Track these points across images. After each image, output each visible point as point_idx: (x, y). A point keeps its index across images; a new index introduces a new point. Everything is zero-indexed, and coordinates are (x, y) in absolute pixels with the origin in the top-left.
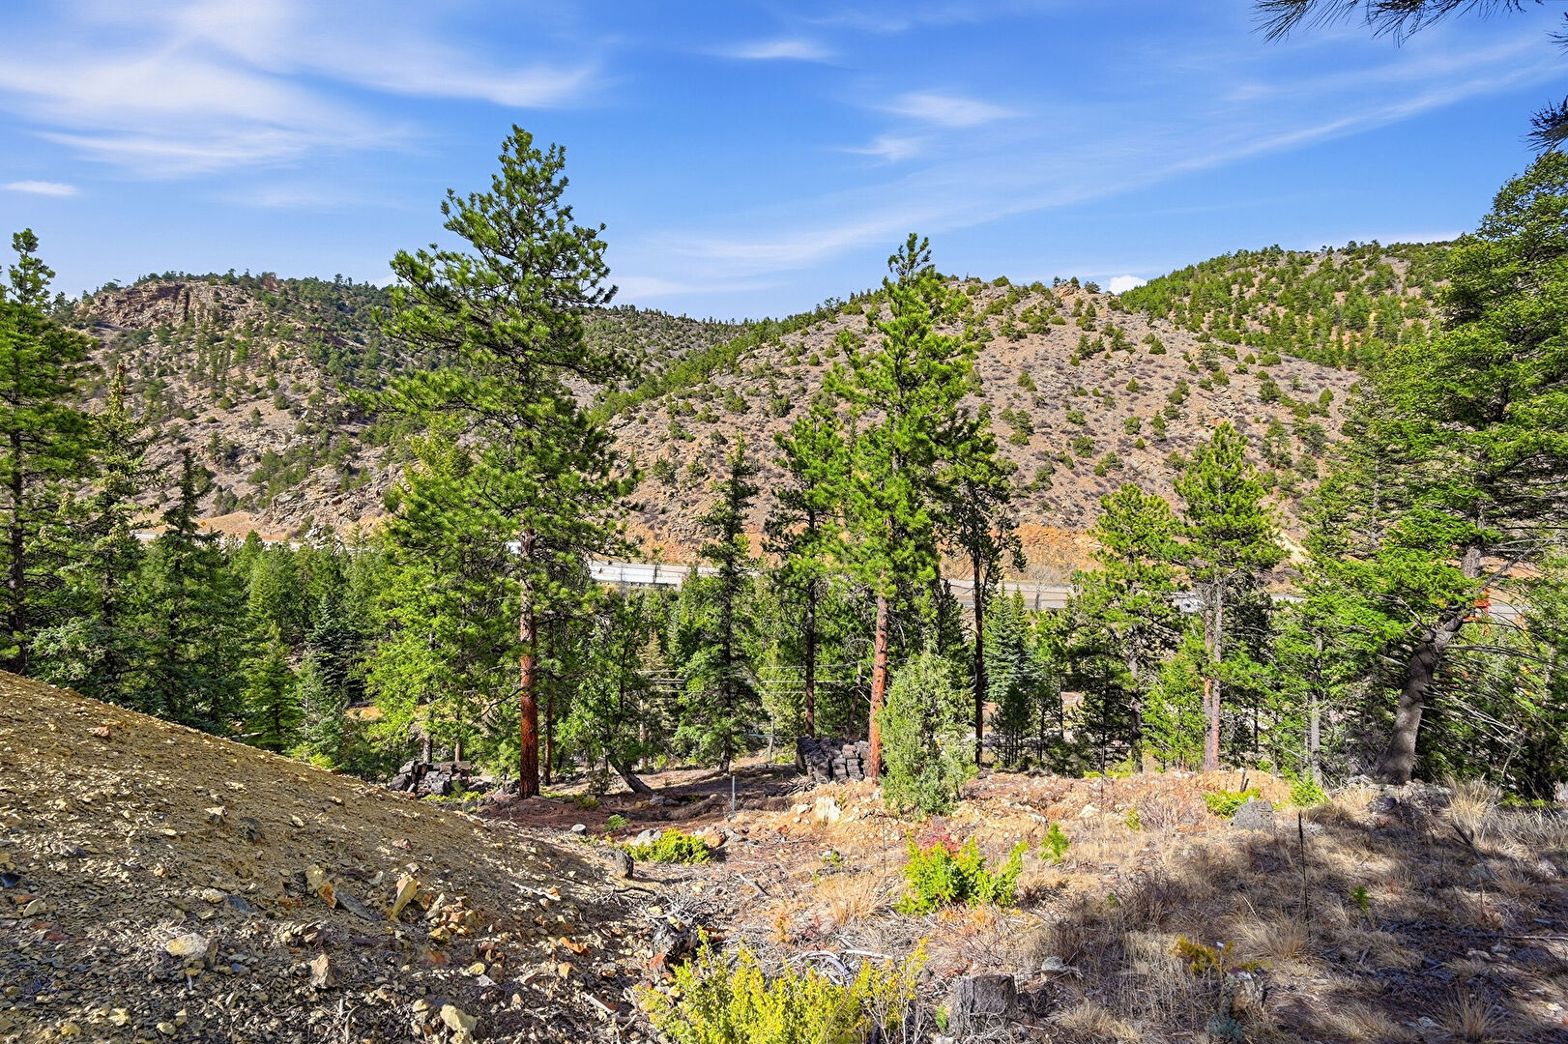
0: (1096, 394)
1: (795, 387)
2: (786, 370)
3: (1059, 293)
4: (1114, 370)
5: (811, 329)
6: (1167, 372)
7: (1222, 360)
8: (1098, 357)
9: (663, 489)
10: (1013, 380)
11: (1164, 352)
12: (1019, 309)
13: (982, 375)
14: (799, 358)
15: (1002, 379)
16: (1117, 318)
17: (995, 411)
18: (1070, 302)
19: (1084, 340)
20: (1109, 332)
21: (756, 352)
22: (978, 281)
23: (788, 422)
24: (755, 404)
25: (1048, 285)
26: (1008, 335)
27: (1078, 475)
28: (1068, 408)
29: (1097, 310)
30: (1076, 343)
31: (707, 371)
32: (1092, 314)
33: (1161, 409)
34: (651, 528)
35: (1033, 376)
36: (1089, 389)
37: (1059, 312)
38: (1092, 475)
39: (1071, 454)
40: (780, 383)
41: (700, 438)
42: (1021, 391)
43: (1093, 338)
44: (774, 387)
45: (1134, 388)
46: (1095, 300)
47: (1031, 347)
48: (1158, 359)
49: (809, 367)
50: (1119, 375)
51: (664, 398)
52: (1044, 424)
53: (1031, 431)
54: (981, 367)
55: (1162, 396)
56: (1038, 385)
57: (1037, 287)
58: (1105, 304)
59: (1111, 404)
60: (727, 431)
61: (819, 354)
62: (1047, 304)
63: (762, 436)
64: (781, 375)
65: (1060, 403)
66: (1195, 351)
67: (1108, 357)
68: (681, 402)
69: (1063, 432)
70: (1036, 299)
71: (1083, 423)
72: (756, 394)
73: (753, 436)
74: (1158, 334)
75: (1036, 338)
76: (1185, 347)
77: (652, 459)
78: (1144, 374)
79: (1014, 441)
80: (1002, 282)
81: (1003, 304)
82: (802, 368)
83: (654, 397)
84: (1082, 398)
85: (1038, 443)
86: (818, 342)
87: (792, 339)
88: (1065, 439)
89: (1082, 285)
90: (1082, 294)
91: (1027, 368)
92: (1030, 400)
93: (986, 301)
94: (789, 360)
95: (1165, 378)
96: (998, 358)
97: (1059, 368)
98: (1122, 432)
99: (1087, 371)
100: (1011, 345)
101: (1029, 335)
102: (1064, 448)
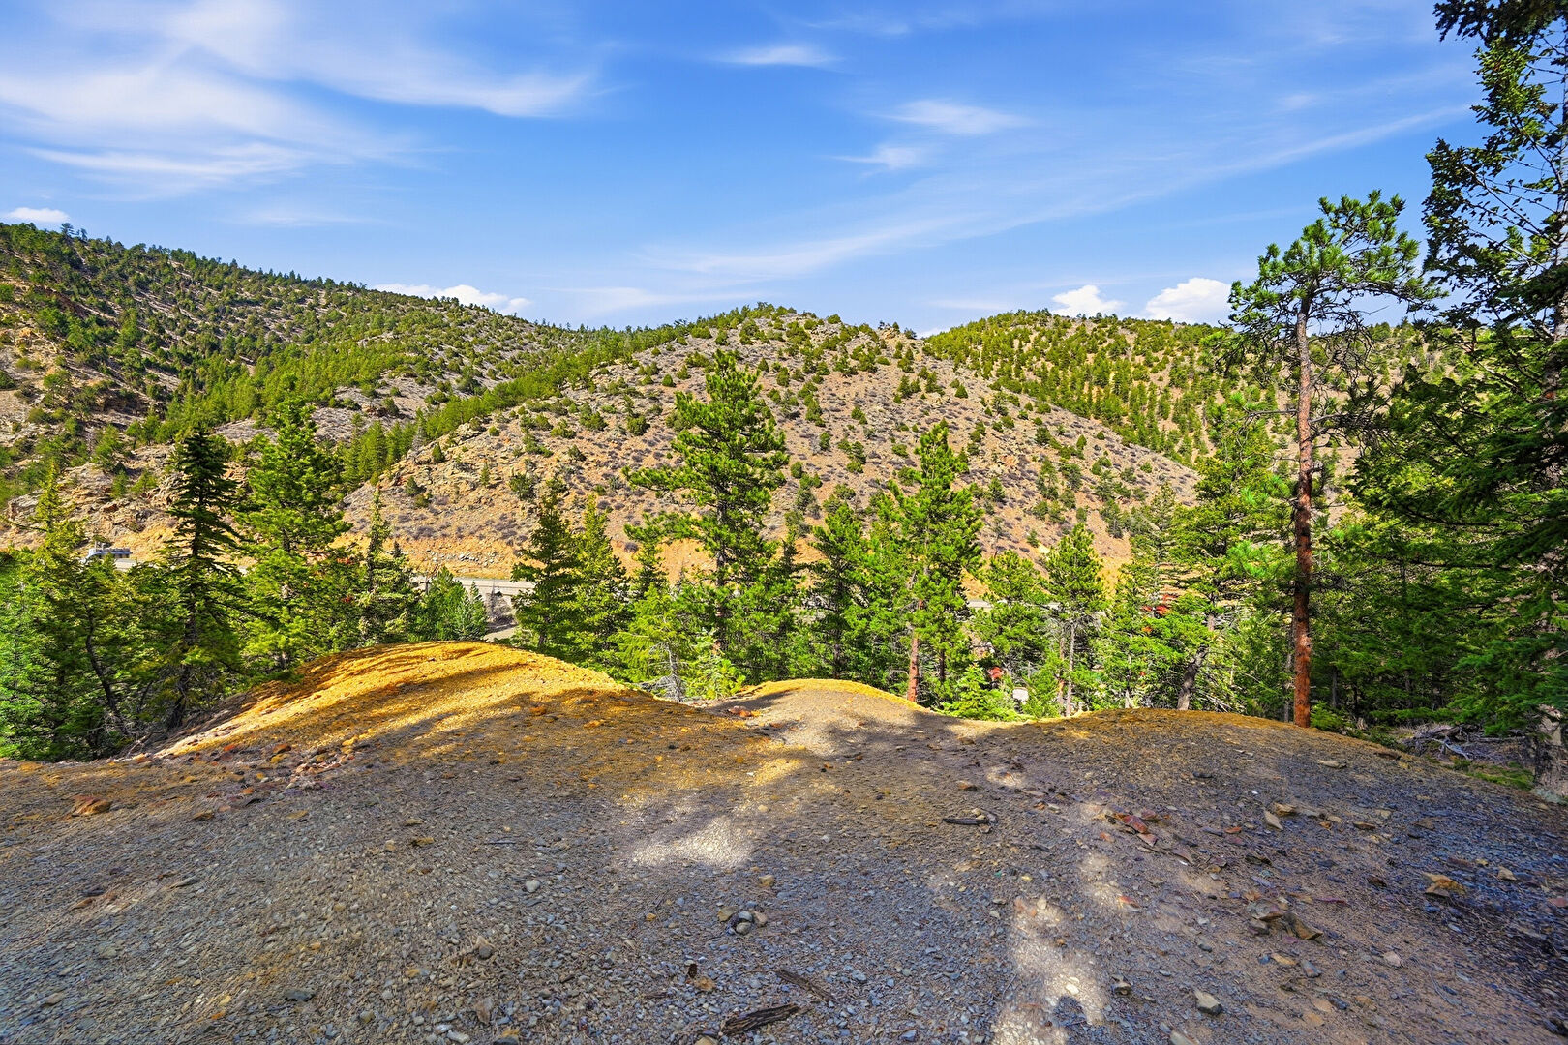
0: (915, 430)
1: (651, 407)
2: (641, 389)
3: (884, 335)
4: (928, 409)
5: (662, 348)
6: (968, 414)
7: (1009, 406)
8: (915, 398)
9: (520, 504)
10: (847, 412)
11: (966, 396)
12: (851, 347)
13: (822, 406)
14: (653, 378)
15: (838, 411)
16: (930, 363)
17: (833, 441)
18: (892, 343)
19: (905, 381)
20: (924, 375)
21: (609, 368)
22: (814, 316)
23: (644, 441)
24: (611, 421)
25: (874, 327)
26: (842, 371)
28: (893, 441)
29: (914, 354)
30: (898, 383)
31: (558, 384)
32: (910, 357)
33: (966, 446)
34: (510, 543)
35: (864, 411)
36: (909, 425)
37: (884, 352)
39: (897, 482)
40: (636, 401)
41: (558, 453)
42: (855, 423)
43: (912, 378)
44: (630, 405)
45: (944, 426)
46: (913, 345)
47: (861, 384)
48: (962, 401)
49: (663, 388)
50: (933, 414)
51: (516, 409)
52: (874, 455)
53: (863, 460)
54: (820, 399)
55: (966, 434)
56: (868, 418)
57: (865, 328)
58: (920, 349)
60: (584, 447)
61: (672, 374)
62: (873, 345)
63: (620, 454)
64: (635, 394)
65: (887, 437)
66: (990, 396)
67: (923, 397)
68: (535, 416)
69: (890, 462)
70: (864, 339)
72: (612, 411)
73: (610, 453)
74: (963, 382)
75: (866, 374)
76: (982, 393)
77: (507, 472)
78: (952, 414)
79: (850, 469)
80: (835, 320)
81: (837, 341)
82: (656, 388)
83: (503, 408)
84: (905, 433)
85: (870, 471)
86: (671, 363)
87: (645, 357)
88: (891, 469)
89: (902, 330)
90: (901, 338)
91: (858, 403)
92: (862, 432)
93: (822, 337)
94: (642, 378)
95: (968, 419)
96: (834, 390)
97: (885, 404)
99: (907, 408)
100: (845, 380)
101: (860, 372)
102: (891, 476)
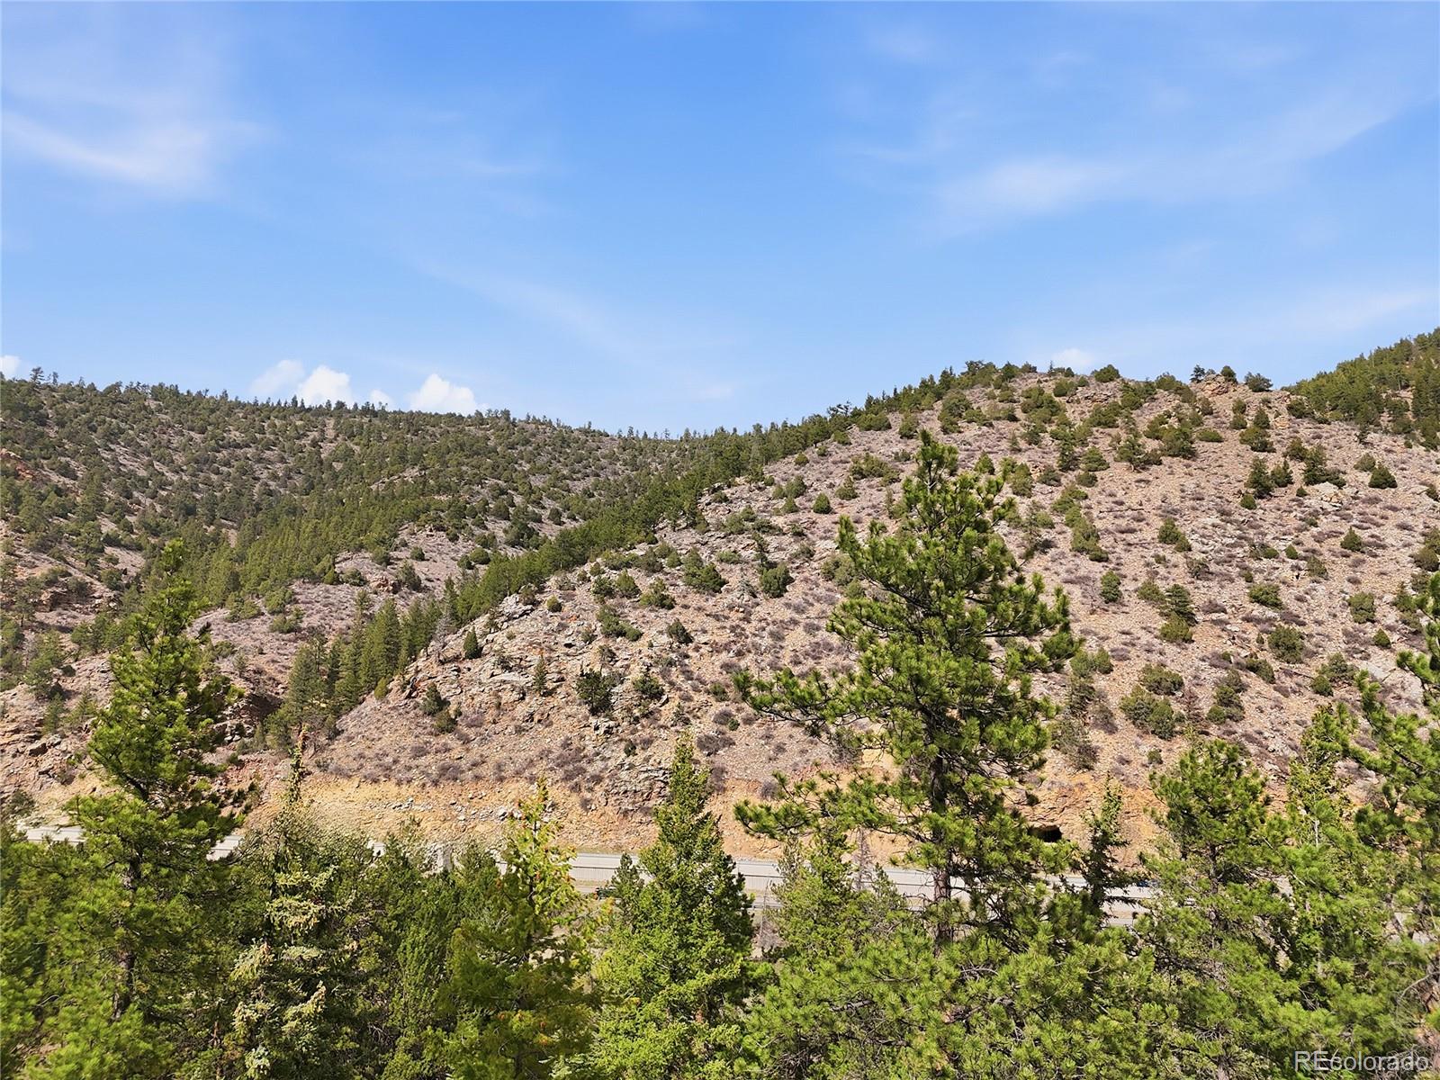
0: (1292, 555)
1: (796, 548)
2: (779, 521)
3: (1205, 391)
4: (1315, 514)
5: (811, 453)
6: (1404, 517)
8: (1284, 496)
9: (593, 720)
10: (1150, 533)
11: (1393, 485)
12: (1144, 419)
13: (1099, 524)
14: (797, 501)
15: (1132, 531)
16: (1305, 430)
17: (1127, 586)
18: (1224, 405)
19: (1258, 467)
20: (1297, 453)
21: (727, 492)
22: (1069, 373)
23: (788, 605)
24: (733, 576)
25: (1185, 378)
26: (1130, 461)
27: (1285, 693)
28: (1249, 579)
29: (1271, 417)
30: (1245, 473)
31: (649, 523)
32: (1262, 423)
33: (1407, 580)
34: (576, 788)
35: (1183, 527)
36: (1280, 546)
37: (1209, 422)
38: (1309, 693)
39: (1267, 656)
40: (772, 541)
41: (650, 633)
42: (1167, 551)
43: (1273, 462)
44: (762, 548)
45: (1353, 544)
46: (1266, 402)
47: (1170, 480)
48: (1386, 495)
49: (814, 516)
50: (1325, 524)
51: (587, 567)
52: (1213, 607)
53: (1190, 618)
54: (1095, 513)
55: (1404, 556)
56: (1192, 540)
57: (1167, 383)
58: (1283, 408)
59: (1319, 572)
60: (691, 621)
61: (829, 493)
62: (1187, 410)
63: (749, 629)
64: (769, 528)
65: (1234, 571)
67: (1301, 493)
68: (614, 576)
69: (1247, 620)
70: (1166, 402)
71: (1276, 605)
72: (734, 559)
73: (733, 629)
74: (1379, 457)
75: (1178, 463)
76: (1427, 476)
77: (574, 667)
78: (1366, 521)
79: (1166, 635)
80: (1108, 374)
81: (1116, 410)
82: (803, 517)
83: (568, 567)
84: (1273, 563)
85: (1207, 640)
86: (825, 475)
87: (783, 470)
88: (1253, 632)
89: (1240, 378)
90: (1242, 393)
91: (1169, 514)
92: (1183, 569)
93: (1088, 407)
94: (781, 503)
95: (1403, 527)
96: (1120, 495)
97: (1223, 513)
98: (1346, 619)
99: (1271, 517)
100: (1139, 476)
101: (1166, 460)
102: (1254, 647)
